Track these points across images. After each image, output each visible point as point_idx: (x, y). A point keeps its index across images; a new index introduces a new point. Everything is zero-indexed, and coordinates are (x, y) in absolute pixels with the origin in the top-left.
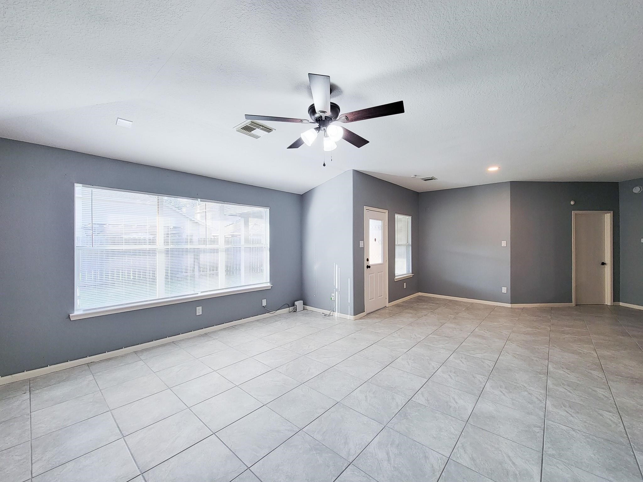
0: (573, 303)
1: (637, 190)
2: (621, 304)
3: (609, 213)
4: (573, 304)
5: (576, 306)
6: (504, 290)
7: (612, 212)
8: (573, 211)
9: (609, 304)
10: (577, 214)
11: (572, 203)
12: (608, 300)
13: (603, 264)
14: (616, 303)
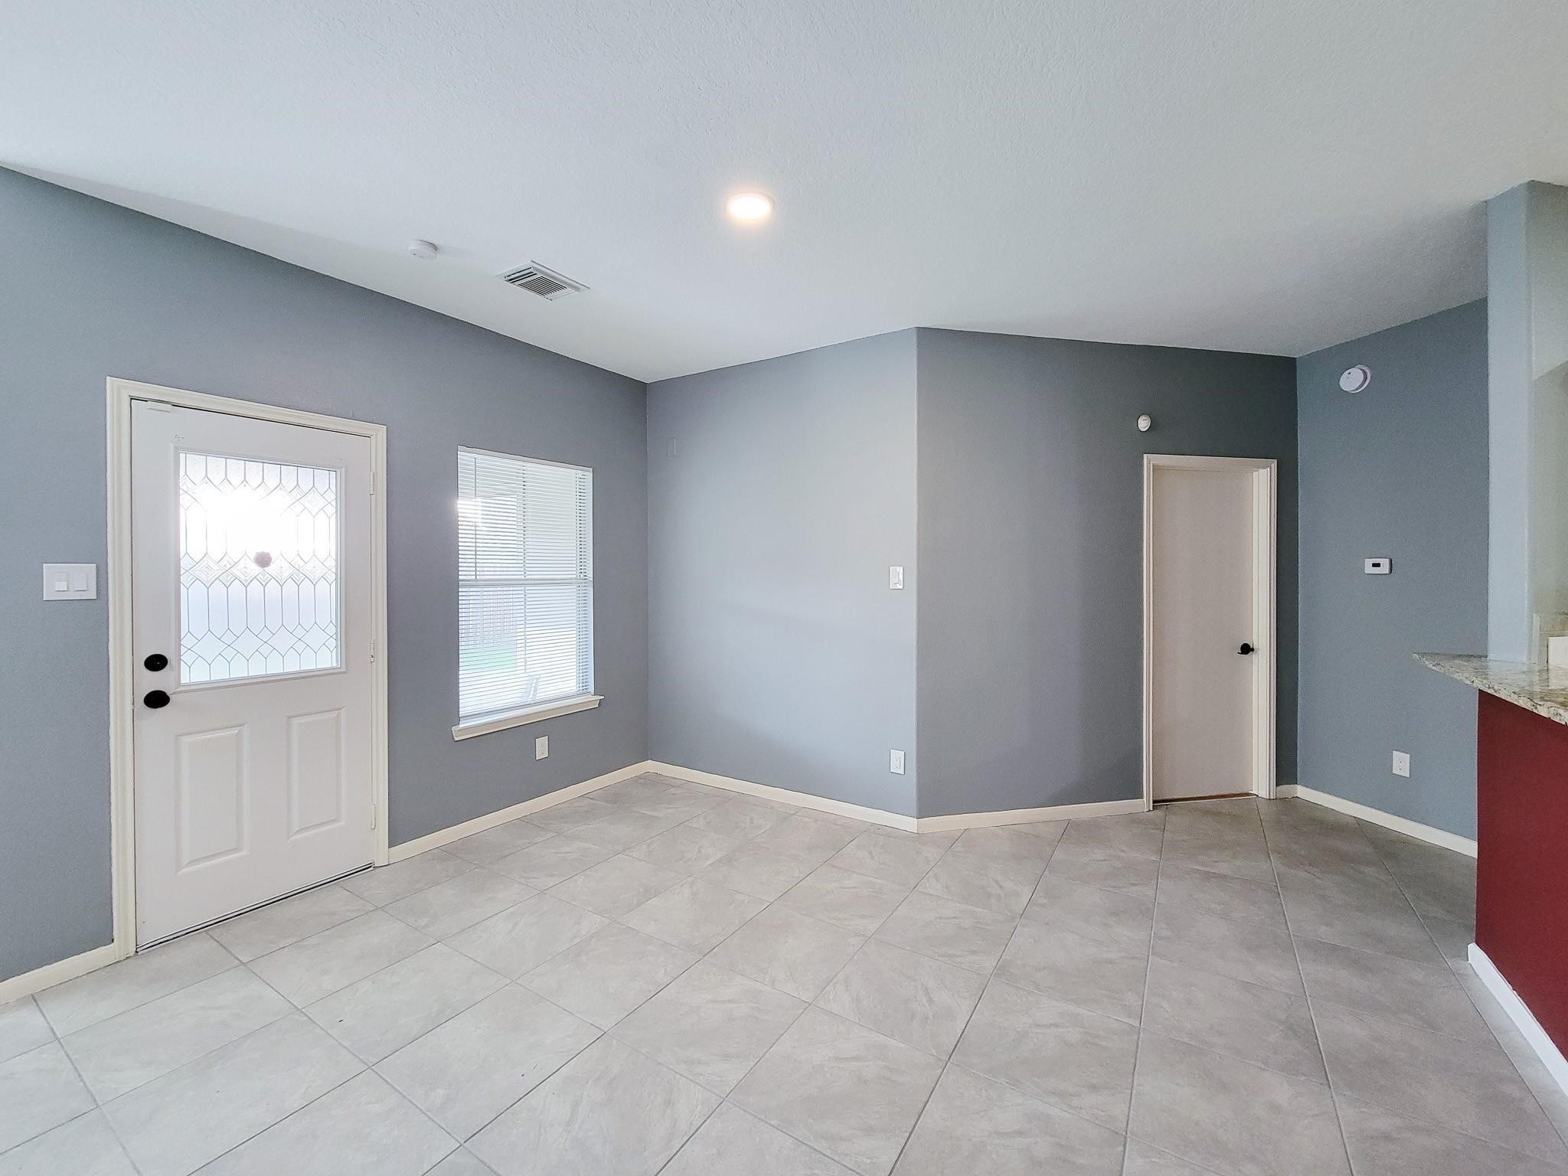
0: (1145, 799)
1: (1352, 380)
2: (1302, 792)
3: (1264, 468)
4: (1144, 804)
5: (1154, 808)
6: (897, 761)
7: (1274, 464)
8: (1145, 456)
9: (1263, 793)
10: (1157, 466)
11: (1144, 424)
12: (1260, 780)
13: (1246, 649)
14: (1286, 790)
